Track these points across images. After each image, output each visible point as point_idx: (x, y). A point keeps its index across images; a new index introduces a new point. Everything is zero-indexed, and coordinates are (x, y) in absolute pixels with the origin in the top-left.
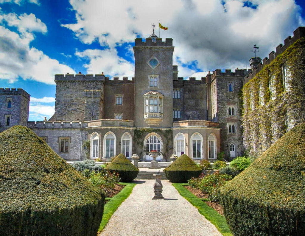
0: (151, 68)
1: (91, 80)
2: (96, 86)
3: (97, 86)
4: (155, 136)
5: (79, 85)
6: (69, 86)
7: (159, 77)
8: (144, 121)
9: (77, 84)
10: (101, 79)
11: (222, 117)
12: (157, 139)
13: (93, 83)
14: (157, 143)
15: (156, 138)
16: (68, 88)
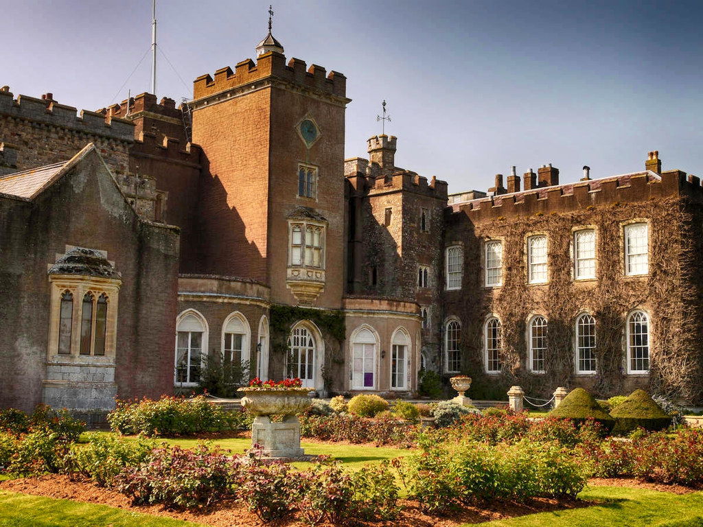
0: (304, 145)
1: (99, 131)
2: (110, 155)
3: (113, 156)
4: (304, 328)
5: (59, 141)
6: (29, 137)
7: (319, 172)
8: (288, 287)
9: (53, 135)
10: (125, 134)
11: (410, 290)
12: (307, 337)
13: (102, 142)
14: (307, 347)
15: (305, 335)
16: (26, 143)
